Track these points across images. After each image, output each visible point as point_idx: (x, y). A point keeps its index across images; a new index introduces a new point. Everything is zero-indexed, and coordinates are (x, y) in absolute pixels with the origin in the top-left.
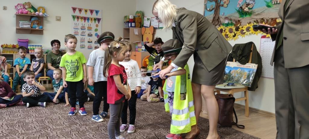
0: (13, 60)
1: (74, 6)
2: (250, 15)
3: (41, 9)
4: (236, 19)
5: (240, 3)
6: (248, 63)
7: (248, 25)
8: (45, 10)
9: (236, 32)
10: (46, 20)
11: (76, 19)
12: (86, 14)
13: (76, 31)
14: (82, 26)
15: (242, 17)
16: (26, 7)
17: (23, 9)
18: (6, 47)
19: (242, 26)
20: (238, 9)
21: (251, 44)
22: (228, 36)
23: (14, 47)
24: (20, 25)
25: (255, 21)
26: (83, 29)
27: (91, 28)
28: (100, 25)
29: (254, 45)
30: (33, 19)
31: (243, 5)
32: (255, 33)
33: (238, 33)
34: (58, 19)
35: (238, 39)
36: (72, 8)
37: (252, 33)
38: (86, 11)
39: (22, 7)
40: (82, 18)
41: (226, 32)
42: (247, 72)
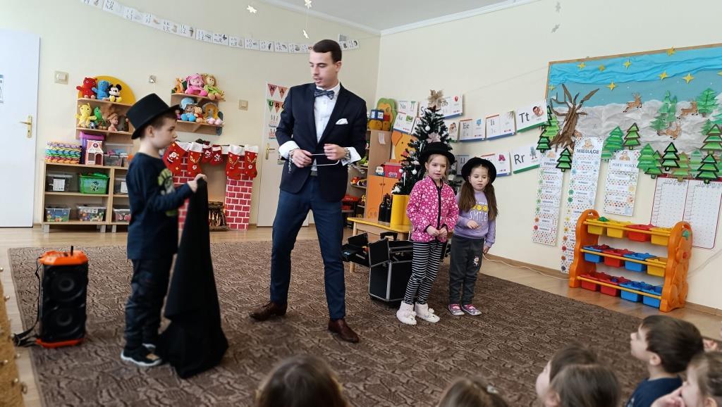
1: (273, 83)
11: (274, 107)
34: (244, 106)
36: (269, 85)
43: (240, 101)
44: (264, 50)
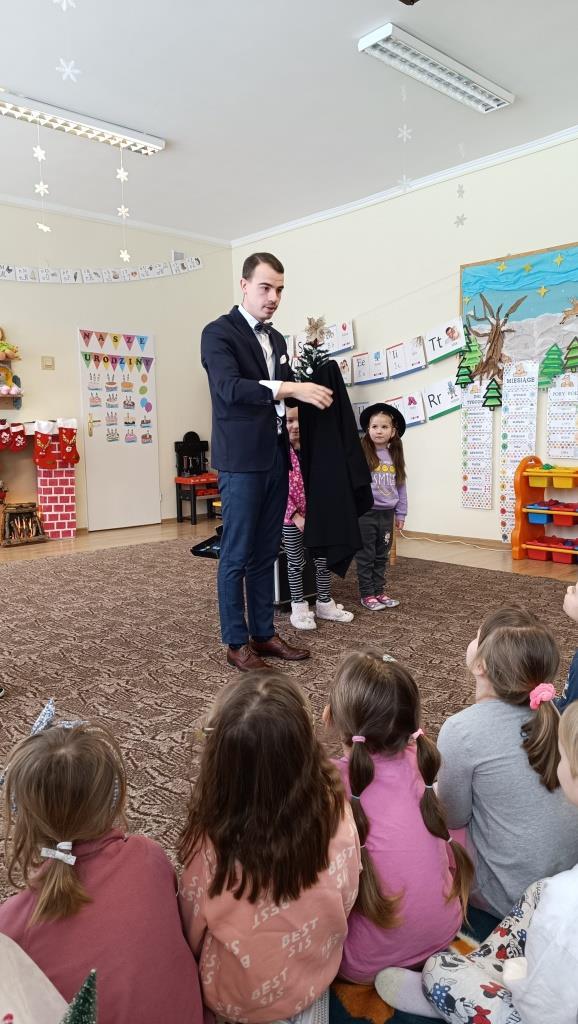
1: (87, 328)
11: (92, 362)
12: (116, 348)
13: (94, 396)
14: (108, 381)
26: (112, 389)
27: (131, 385)
28: (151, 375)
34: (49, 365)
36: (82, 331)
38: (116, 339)
40: (106, 360)
43: (43, 358)
44: (68, 282)
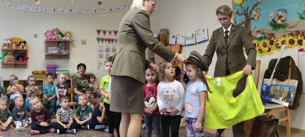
0: (43, 85)
1: (99, 29)
2: (284, 28)
3: (68, 34)
4: (269, 33)
5: (272, 15)
6: (287, 79)
7: (283, 39)
8: (71, 34)
9: (270, 46)
10: (72, 44)
11: (100, 41)
12: (110, 36)
13: (101, 54)
14: (106, 48)
15: (276, 30)
16: (55, 33)
17: (52, 35)
18: (36, 73)
19: (276, 40)
20: (270, 22)
21: (289, 58)
22: (263, 51)
23: (43, 73)
24: (49, 51)
25: (290, 34)
26: (108, 51)
27: (115, 50)
29: (292, 59)
30: (60, 45)
31: (275, 18)
32: (291, 47)
33: (273, 47)
34: (84, 43)
35: (273, 54)
36: (97, 30)
37: (288, 47)
38: (110, 33)
39: (51, 33)
40: (106, 40)
41: (260, 47)
42: (287, 89)
43: (82, 40)
44: (92, 13)
